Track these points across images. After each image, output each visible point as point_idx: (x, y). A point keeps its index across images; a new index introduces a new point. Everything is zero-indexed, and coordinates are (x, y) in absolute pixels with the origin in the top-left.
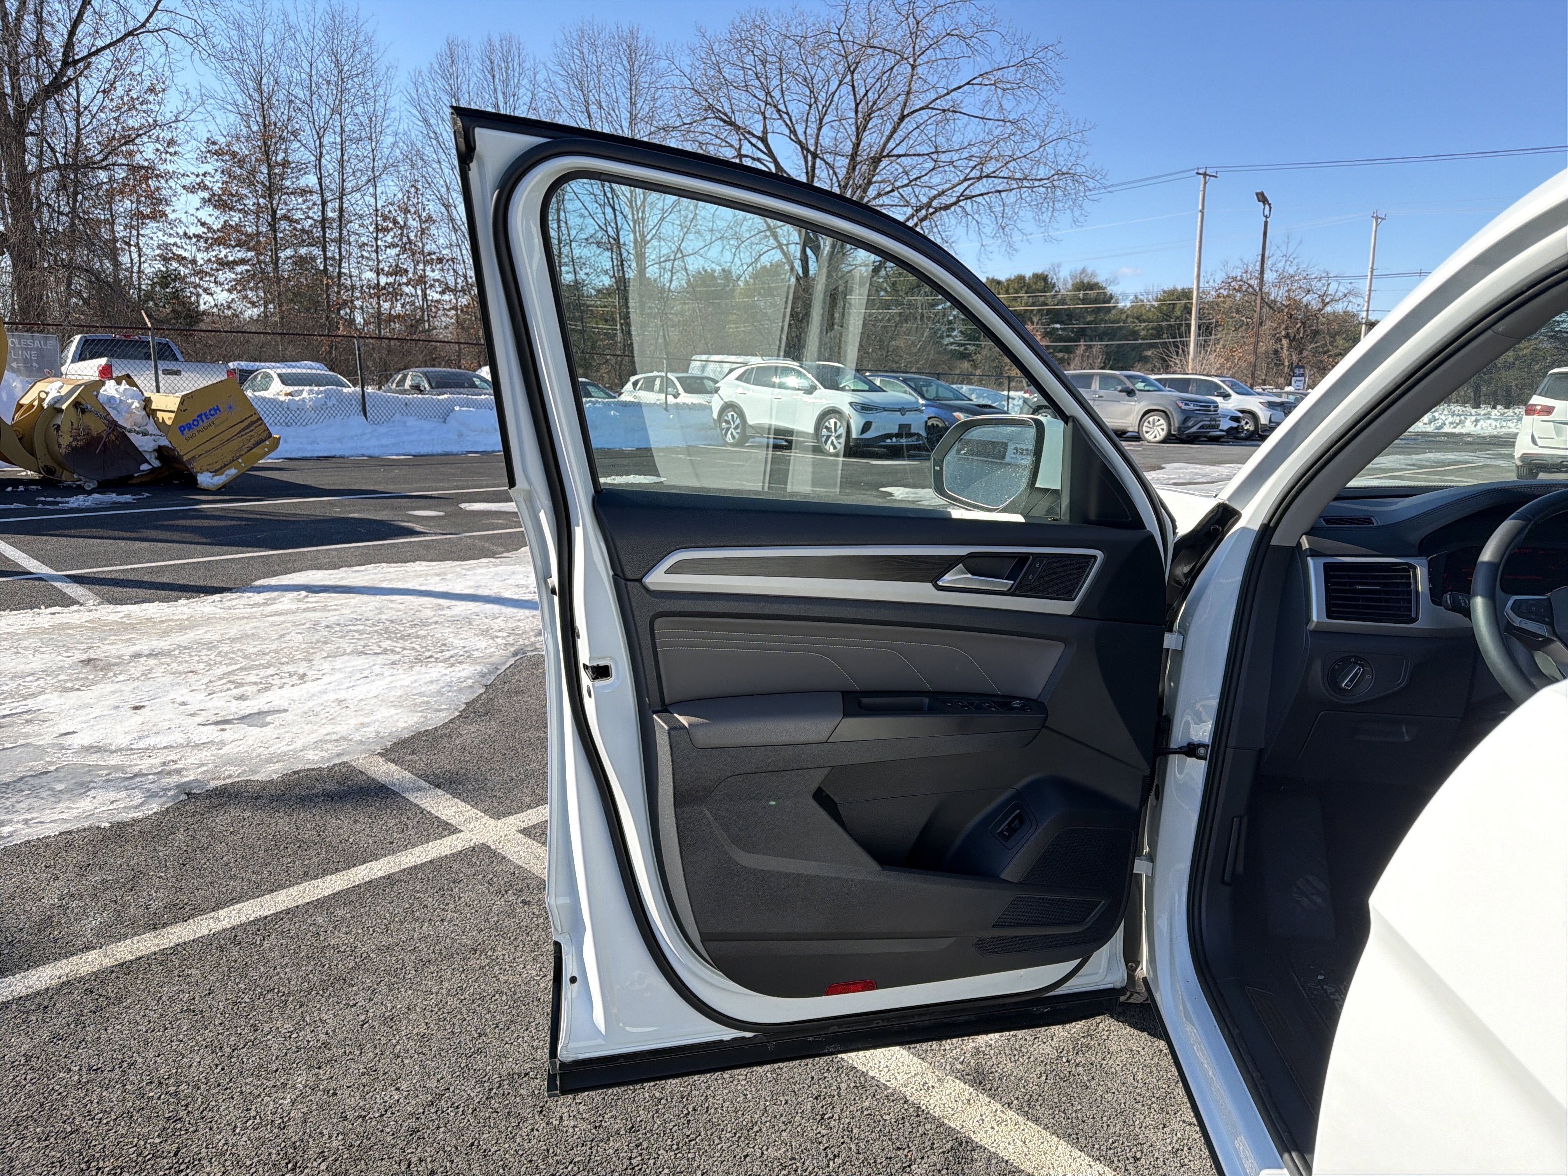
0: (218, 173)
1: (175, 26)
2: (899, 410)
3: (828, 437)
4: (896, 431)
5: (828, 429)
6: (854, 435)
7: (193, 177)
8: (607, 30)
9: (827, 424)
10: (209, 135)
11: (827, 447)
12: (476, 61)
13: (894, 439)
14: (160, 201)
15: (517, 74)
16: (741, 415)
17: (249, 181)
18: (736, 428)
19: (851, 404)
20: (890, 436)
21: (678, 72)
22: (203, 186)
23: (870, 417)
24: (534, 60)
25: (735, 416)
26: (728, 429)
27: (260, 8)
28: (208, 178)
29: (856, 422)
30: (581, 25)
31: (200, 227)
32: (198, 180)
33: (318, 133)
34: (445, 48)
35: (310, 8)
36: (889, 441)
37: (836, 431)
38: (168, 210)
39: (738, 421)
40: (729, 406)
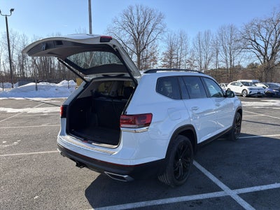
0: (164, 57)
1: (159, 38)
2: (258, 89)
3: (244, 94)
4: (257, 93)
6: (248, 94)
7: (160, 58)
9: (244, 92)
10: (163, 52)
11: (244, 96)
14: (156, 61)
15: (210, 35)
19: (248, 88)
21: (238, 31)
22: (162, 59)
23: (251, 90)
24: (213, 33)
36: (255, 95)
38: (157, 63)
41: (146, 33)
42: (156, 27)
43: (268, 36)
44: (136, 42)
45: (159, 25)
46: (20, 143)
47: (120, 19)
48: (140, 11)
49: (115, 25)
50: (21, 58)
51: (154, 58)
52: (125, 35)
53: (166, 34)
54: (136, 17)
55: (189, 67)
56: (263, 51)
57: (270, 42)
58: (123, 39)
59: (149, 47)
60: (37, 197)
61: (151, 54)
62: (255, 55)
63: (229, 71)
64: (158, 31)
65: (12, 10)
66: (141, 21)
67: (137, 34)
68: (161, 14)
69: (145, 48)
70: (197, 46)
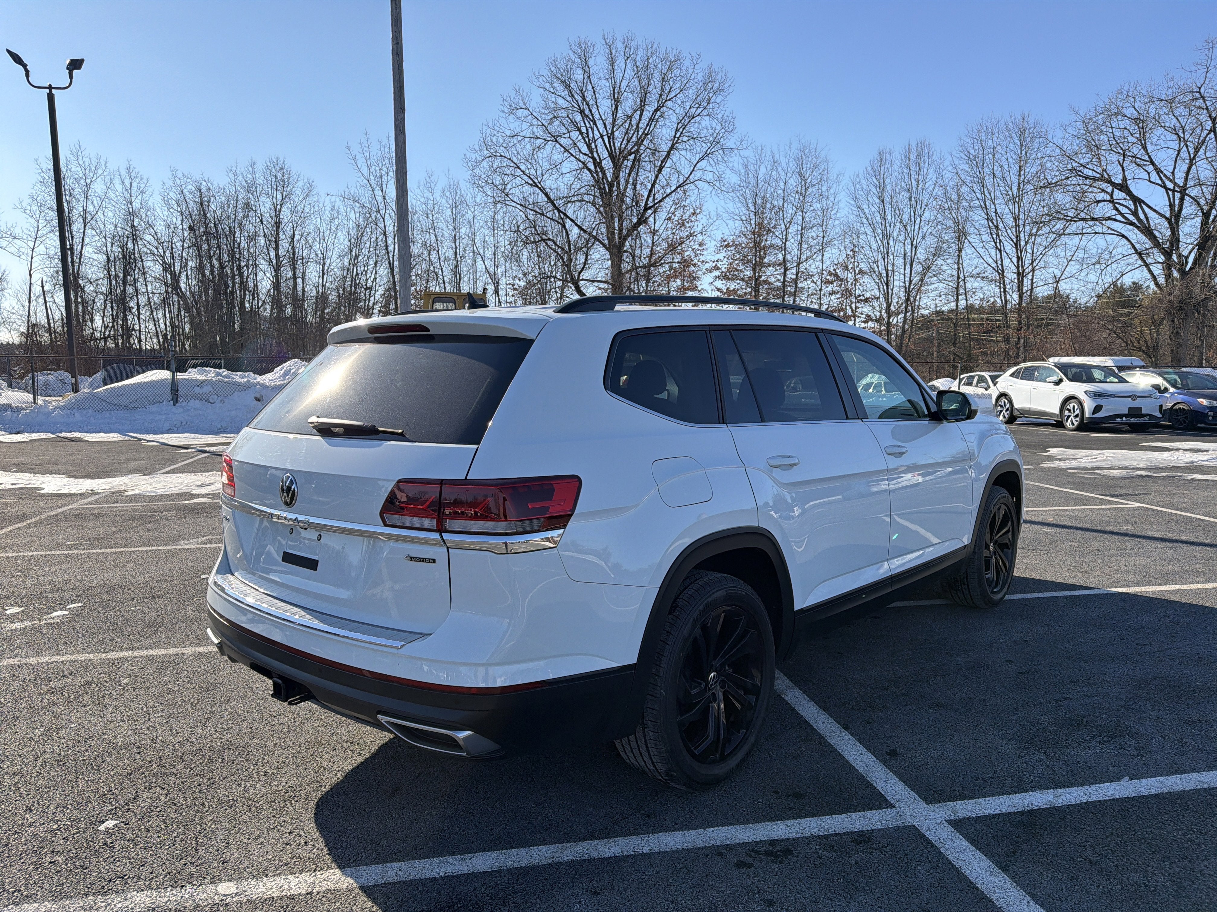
0: (726, 259)
1: (704, 177)
2: (1130, 397)
3: (1069, 416)
4: (1127, 412)
5: (1069, 410)
6: (1087, 414)
7: (711, 263)
8: (1003, 120)
9: (1068, 407)
10: (722, 236)
11: (1068, 424)
12: (897, 162)
13: (1124, 419)
14: (694, 278)
15: (926, 165)
16: (1010, 402)
17: (745, 261)
18: (1007, 410)
19: (1085, 392)
20: (1120, 416)
21: (1052, 144)
22: (717, 268)
23: (1100, 402)
24: (941, 154)
25: (1006, 401)
26: (1001, 411)
27: (759, 153)
28: (720, 262)
29: (1089, 405)
30: (981, 121)
31: (717, 292)
32: (714, 264)
33: (786, 226)
34: (876, 155)
35: (787, 148)
36: (1119, 419)
37: (1074, 412)
38: (698, 283)
39: (1008, 406)
40: (1003, 395)
41: (646, 156)
42: (693, 128)
43: (1182, 167)
44: (606, 195)
45: (706, 122)
46: (76, 614)
47: (536, 100)
48: (620, 62)
49: (515, 126)
50: (117, 269)
51: (686, 263)
52: (556, 166)
53: (735, 161)
54: (604, 87)
55: (835, 300)
56: (1162, 230)
57: (1194, 192)
58: (548, 184)
59: (662, 215)
60: (111, 823)
61: (672, 248)
62: (1125, 248)
63: (1013, 317)
64: (700, 148)
65: (75, 65)
66: (628, 105)
67: (607, 164)
68: (711, 77)
69: (642, 220)
70: (872, 209)
